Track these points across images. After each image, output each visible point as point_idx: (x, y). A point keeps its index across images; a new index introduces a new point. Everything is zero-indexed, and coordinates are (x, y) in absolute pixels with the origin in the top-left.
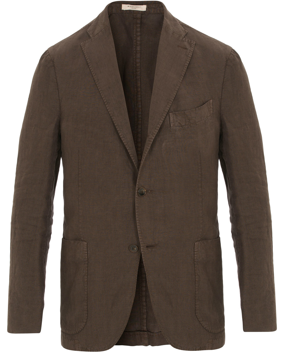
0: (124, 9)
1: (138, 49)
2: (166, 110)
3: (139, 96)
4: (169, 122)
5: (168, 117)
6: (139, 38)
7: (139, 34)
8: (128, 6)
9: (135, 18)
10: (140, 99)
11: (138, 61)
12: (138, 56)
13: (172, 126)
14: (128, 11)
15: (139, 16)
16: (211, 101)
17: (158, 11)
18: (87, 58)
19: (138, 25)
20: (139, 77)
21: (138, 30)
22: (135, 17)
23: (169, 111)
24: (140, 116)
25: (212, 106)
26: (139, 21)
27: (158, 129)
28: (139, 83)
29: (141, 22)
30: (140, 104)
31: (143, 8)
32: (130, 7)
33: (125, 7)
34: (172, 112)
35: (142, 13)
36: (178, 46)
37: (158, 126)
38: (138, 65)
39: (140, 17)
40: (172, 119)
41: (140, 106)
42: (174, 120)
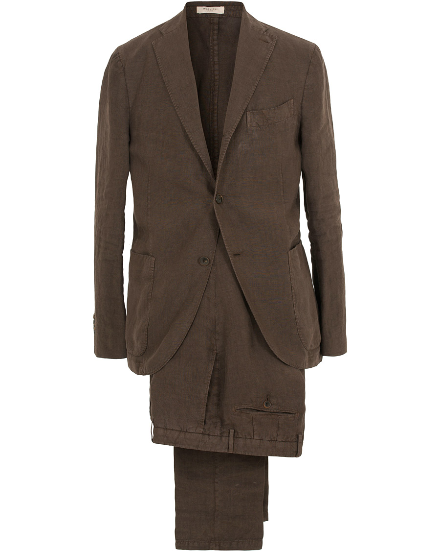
0: (200, 13)
1: (216, 60)
2: (243, 108)
3: (216, 115)
4: (245, 122)
5: (245, 116)
6: (216, 48)
7: (216, 42)
8: (204, 9)
9: (212, 24)
10: (215, 118)
11: (217, 73)
12: (217, 67)
13: (248, 126)
14: (204, 15)
15: (216, 20)
16: (292, 100)
17: (238, 15)
18: (159, 58)
19: (216, 32)
20: (217, 92)
21: (215, 37)
22: (212, 22)
23: (246, 109)
24: (216, 139)
25: (293, 106)
26: (216, 27)
27: (235, 128)
28: (217, 99)
29: (219, 28)
30: (216, 124)
31: (221, 10)
32: (206, 9)
33: (201, 10)
34: (249, 111)
35: (220, 16)
36: (259, 39)
37: (235, 124)
38: (216, 78)
39: (217, 22)
40: (249, 119)
41: (216, 127)
42: (251, 119)
